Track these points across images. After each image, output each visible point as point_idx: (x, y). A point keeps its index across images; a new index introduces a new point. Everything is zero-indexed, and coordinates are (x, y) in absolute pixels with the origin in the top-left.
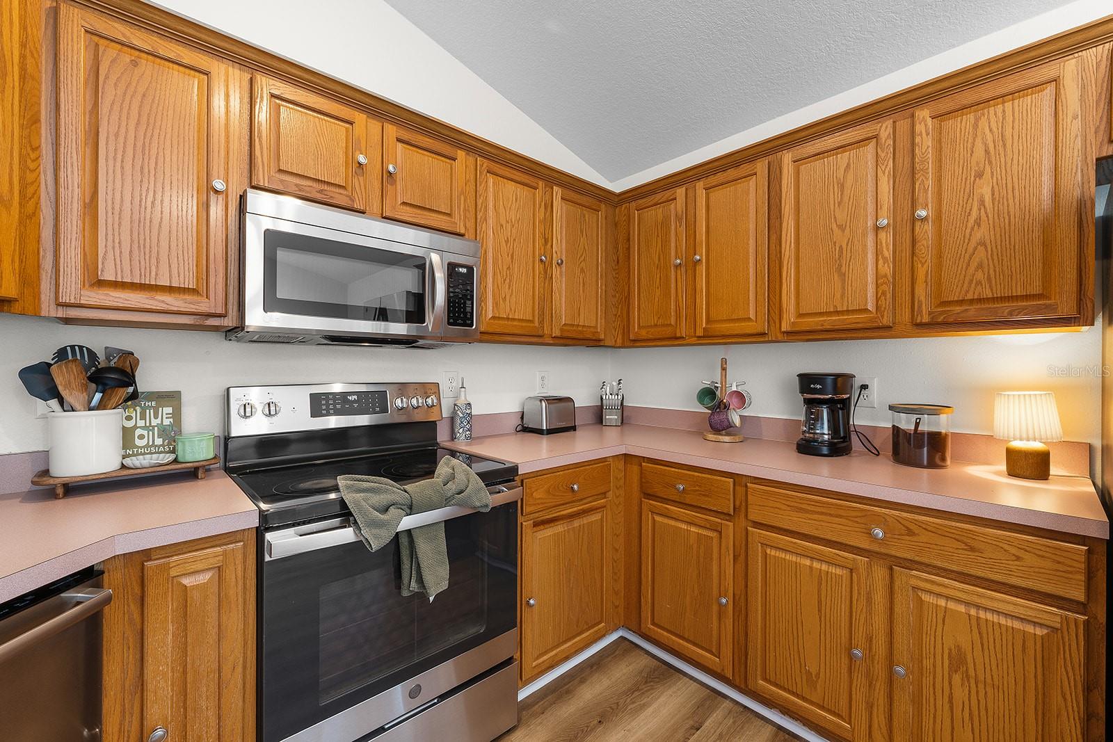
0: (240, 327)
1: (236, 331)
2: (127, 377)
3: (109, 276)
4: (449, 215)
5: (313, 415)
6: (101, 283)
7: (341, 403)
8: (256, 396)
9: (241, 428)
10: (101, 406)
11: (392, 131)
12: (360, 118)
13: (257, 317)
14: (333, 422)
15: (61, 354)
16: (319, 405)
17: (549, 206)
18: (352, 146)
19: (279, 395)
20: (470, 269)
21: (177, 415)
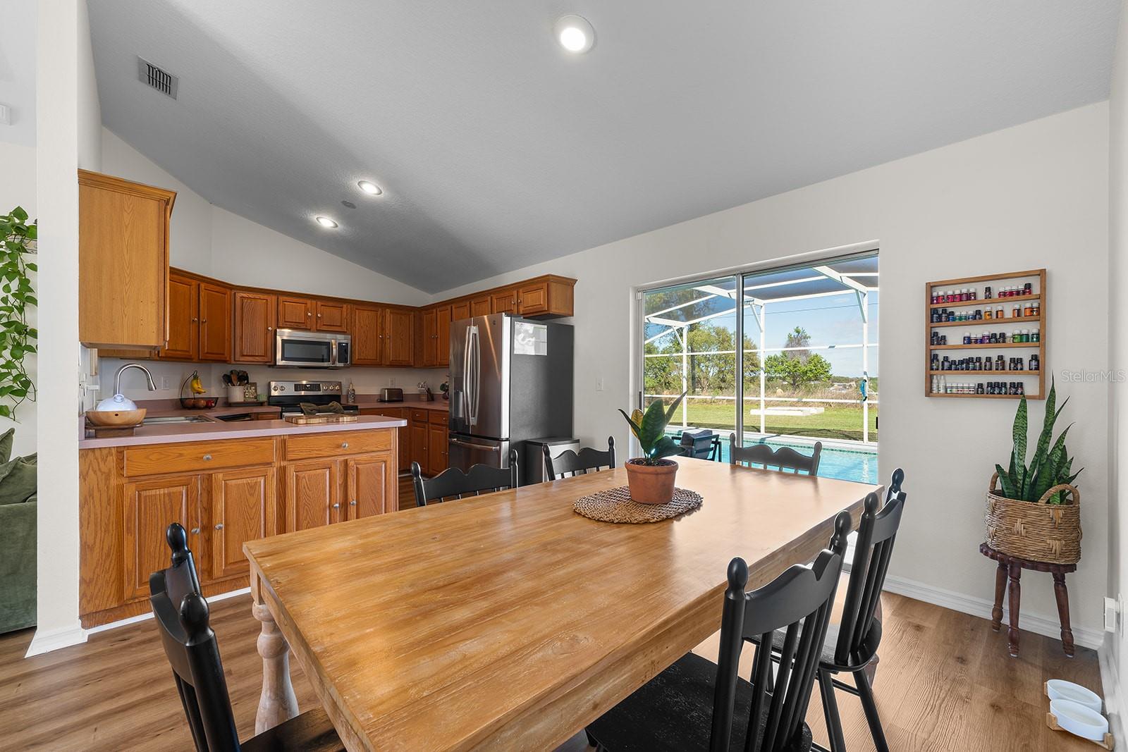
0: (276, 365)
1: (273, 365)
2: (247, 378)
3: (246, 353)
4: (340, 326)
5: (295, 390)
6: (244, 356)
7: (304, 388)
8: (278, 385)
9: (274, 393)
10: (240, 385)
11: (319, 303)
12: (309, 302)
13: (280, 362)
14: (303, 393)
15: (232, 372)
16: (297, 388)
17: (384, 317)
18: (307, 311)
19: (284, 384)
20: (347, 344)
21: (256, 389)
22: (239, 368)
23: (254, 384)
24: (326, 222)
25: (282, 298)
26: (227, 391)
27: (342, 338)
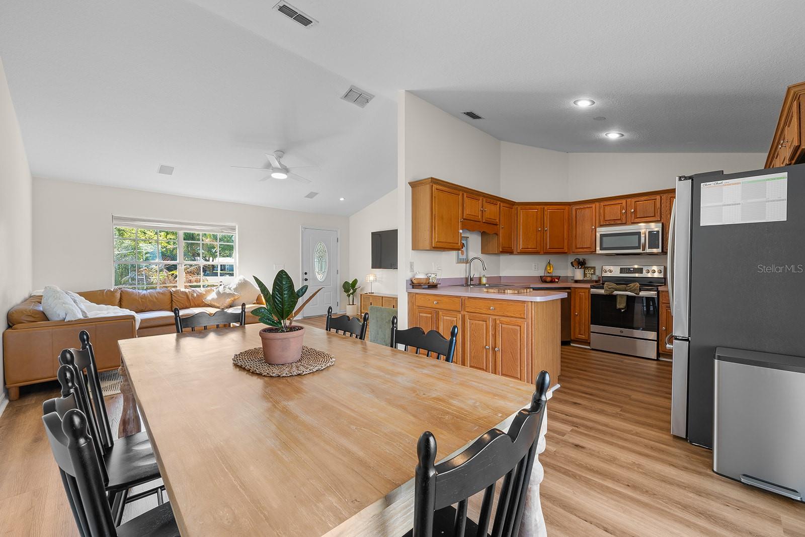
0: (597, 253)
3: (578, 247)
4: (654, 216)
5: (622, 273)
6: (577, 248)
7: (629, 271)
8: (607, 268)
9: (605, 275)
10: (581, 268)
11: (634, 200)
12: (624, 201)
14: (626, 275)
15: (575, 260)
16: (622, 271)
18: (622, 209)
19: (612, 268)
20: (658, 232)
21: (595, 270)
22: (581, 258)
23: (594, 268)
24: (613, 135)
25: (602, 204)
26: (574, 273)
27: (655, 227)
